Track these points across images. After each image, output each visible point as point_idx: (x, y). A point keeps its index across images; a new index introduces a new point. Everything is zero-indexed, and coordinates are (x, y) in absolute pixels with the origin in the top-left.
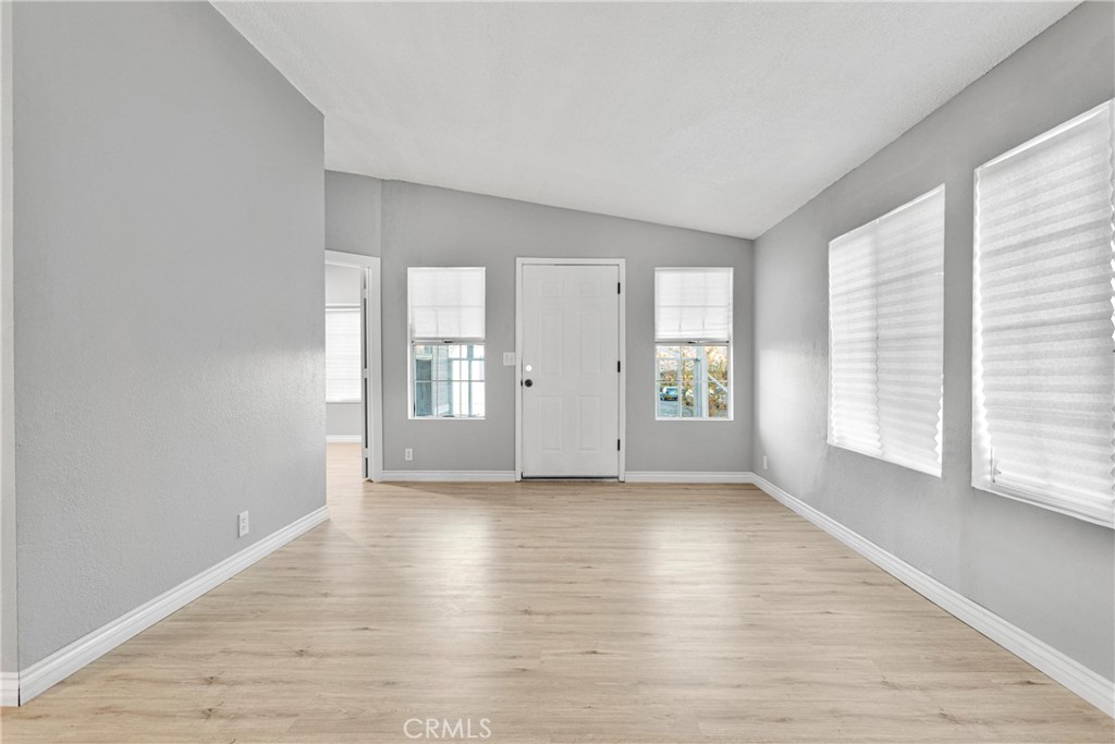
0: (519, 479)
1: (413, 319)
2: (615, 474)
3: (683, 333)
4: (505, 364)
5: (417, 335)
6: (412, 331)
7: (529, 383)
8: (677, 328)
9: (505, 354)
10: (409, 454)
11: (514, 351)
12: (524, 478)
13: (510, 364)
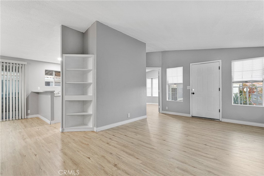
0: (191, 116)
1: (168, 79)
2: (219, 119)
3: (243, 79)
4: (187, 89)
5: (169, 83)
6: (168, 82)
7: (193, 93)
8: (242, 78)
9: (187, 87)
10: (167, 108)
11: (190, 86)
12: (193, 117)
13: (189, 89)
